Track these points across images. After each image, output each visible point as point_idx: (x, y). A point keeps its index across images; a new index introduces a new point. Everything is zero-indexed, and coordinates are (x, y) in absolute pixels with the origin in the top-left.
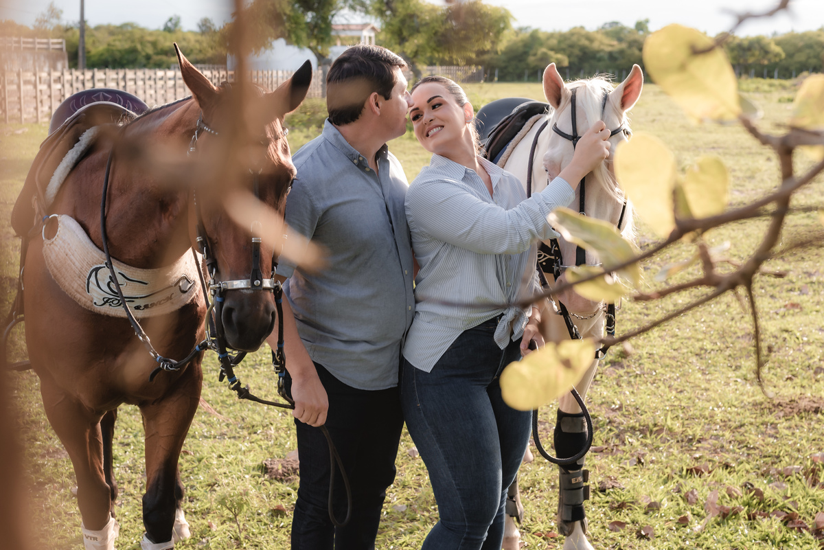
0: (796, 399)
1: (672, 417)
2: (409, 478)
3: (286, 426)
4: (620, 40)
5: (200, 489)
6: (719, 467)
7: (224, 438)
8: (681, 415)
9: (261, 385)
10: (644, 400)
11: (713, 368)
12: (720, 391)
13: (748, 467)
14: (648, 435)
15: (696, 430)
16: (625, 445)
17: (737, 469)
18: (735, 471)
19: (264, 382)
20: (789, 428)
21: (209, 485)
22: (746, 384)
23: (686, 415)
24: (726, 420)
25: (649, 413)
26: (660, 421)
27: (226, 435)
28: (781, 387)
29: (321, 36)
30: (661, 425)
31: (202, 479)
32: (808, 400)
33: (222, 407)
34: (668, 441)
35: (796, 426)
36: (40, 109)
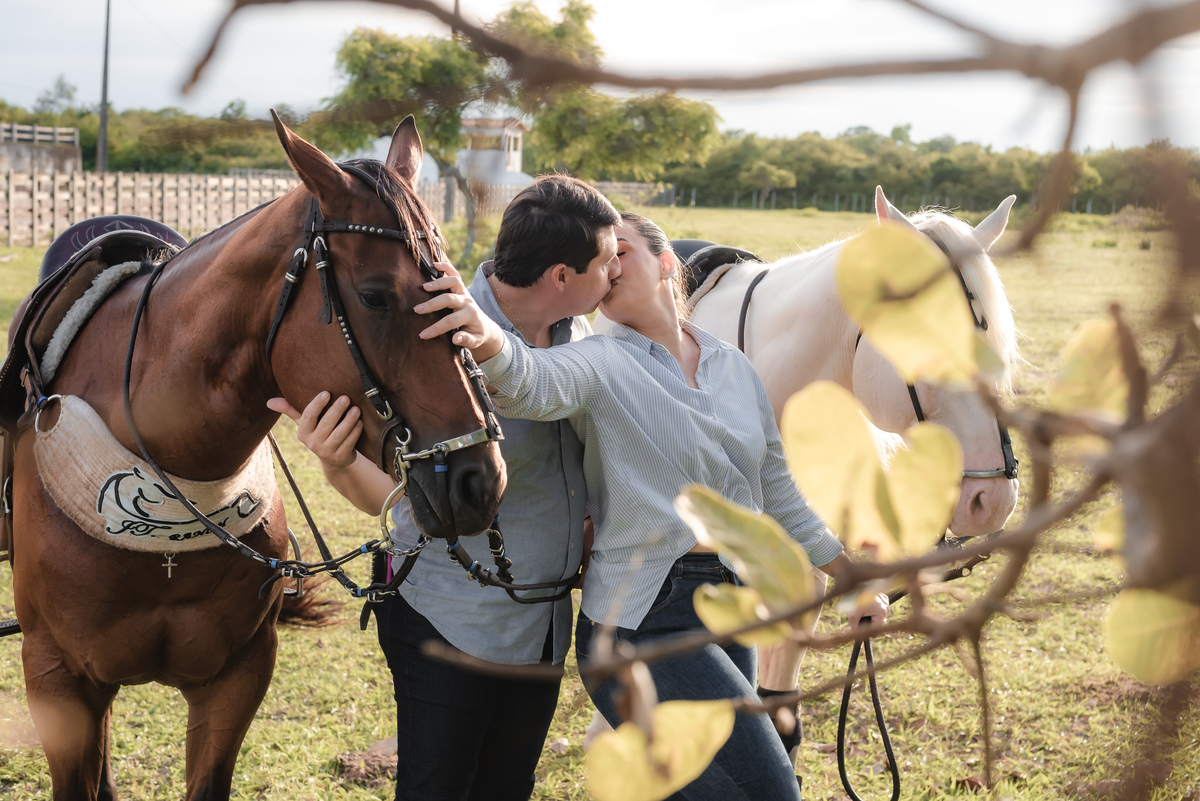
0: (1116, 680)
1: (937, 702)
2: (551, 786)
3: (373, 703)
4: (870, 152)
5: (244, 795)
6: (1003, 779)
7: (283, 720)
8: (950, 700)
9: (339, 640)
10: (896, 676)
11: (996, 631)
12: (1005, 666)
13: (1045, 780)
14: (902, 729)
15: (971, 722)
16: (867, 742)
17: (1029, 782)
18: (1026, 785)
19: (344, 636)
20: (1105, 723)
21: (257, 790)
22: (1044, 655)
23: (956, 699)
24: (1015, 708)
25: (902, 696)
26: (919, 708)
27: (285, 714)
28: (1094, 661)
29: (446, 135)
30: (921, 715)
31: (247, 779)
32: (1132, 681)
33: (281, 671)
34: (931, 738)
35: (1115, 720)
36: (37, 227)
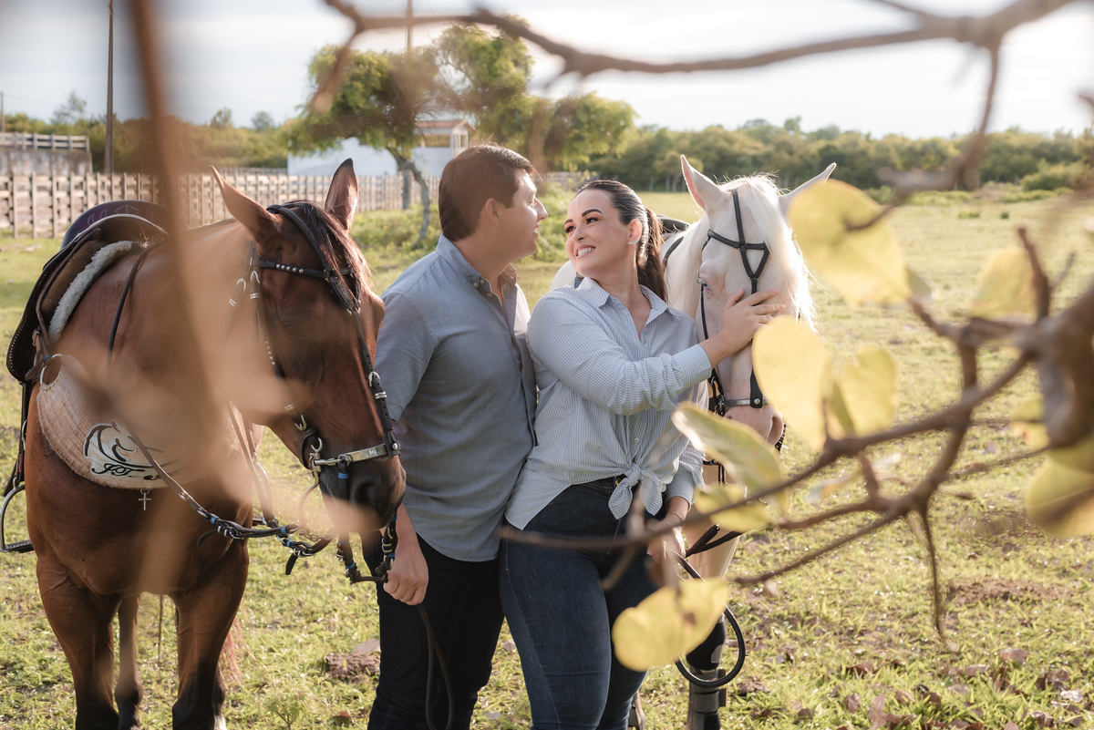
0: (981, 581)
1: (829, 603)
2: (504, 678)
3: (353, 612)
4: (766, 141)
5: (246, 691)
6: (886, 665)
7: (277, 628)
8: (840, 601)
9: (323, 562)
10: (793, 582)
11: (878, 543)
12: (887, 572)
13: (921, 666)
14: (799, 626)
15: (858, 619)
16: (770, 638)
17: (908, 668)
18: (905, 671)
19: (327, 558)
20: (972, 618)
21: (257, 686)
22: (919, 563)
23: (845, 601)
24: (895, 607)
25: (799, 599)
26: (814, 608)
27: (279, 623)
28: (962, 567)
29: (402, 135)
30: (815, 614)
31: (249, 678)
32: (995, 583)
33: (274, 588)
34: (824, 633)
35: (981, 615)
36: (56, 221)
